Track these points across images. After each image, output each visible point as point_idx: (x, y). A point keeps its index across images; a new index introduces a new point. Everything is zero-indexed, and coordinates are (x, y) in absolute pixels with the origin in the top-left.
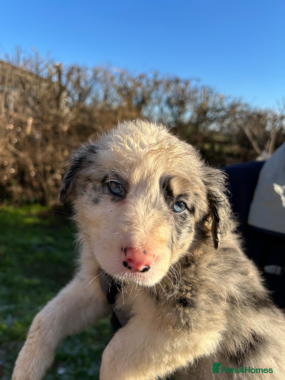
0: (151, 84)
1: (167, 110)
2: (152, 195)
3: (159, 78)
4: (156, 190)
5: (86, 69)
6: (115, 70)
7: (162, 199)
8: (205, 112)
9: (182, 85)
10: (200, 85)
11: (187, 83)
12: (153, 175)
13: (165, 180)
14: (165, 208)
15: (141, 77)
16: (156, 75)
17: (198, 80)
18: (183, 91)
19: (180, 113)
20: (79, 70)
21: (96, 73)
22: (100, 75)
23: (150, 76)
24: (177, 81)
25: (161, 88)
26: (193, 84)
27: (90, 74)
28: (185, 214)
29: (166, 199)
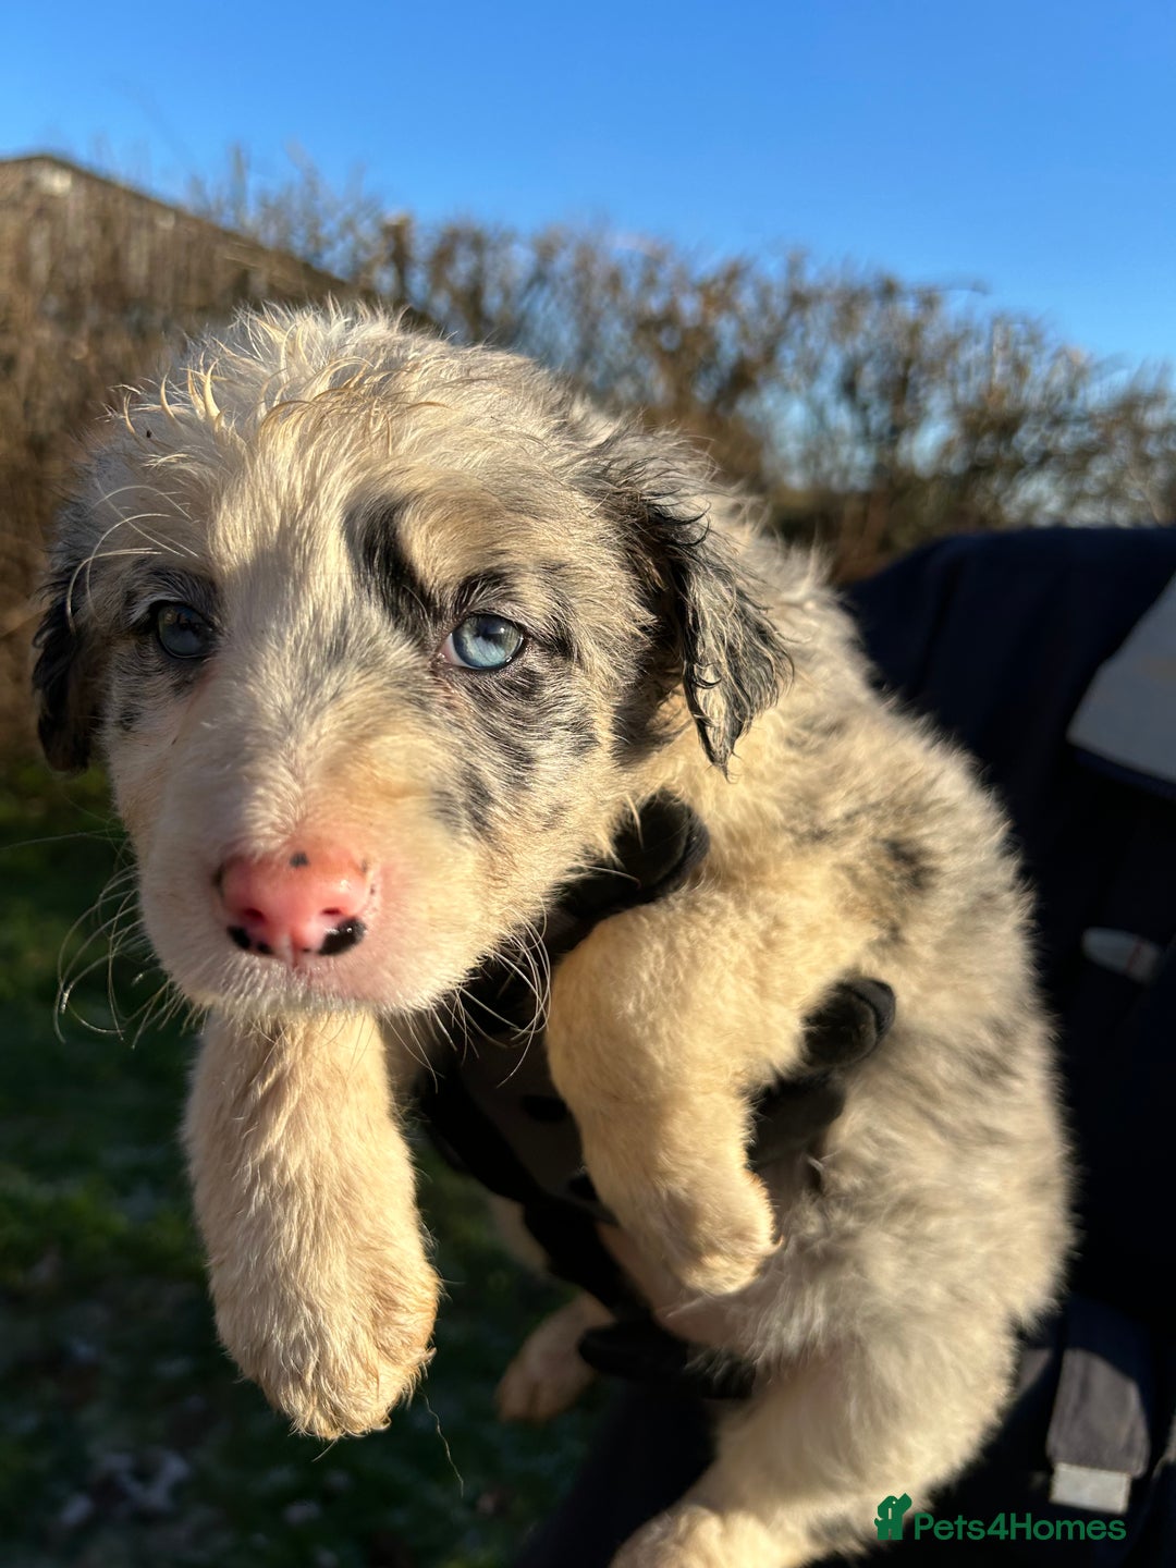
0: (778, 304)
1: (842, 418)
2: (320, 611)
3: (811, 276)
4: (335, 581)
5: (508, 238)
6: (623, 244)
7: (374, 614)
8: (1007, 427)
9: (908, 308)
10: (984, 309)
11: (929, 301)
12: (309, 514)
13: (370, 526)
14: (399, 652)
15: (733, 274)
16: (794, 267)
17: (979, 288)
18: (914, 331)
19: (897, 430)
20: (478, 243)
21: (546, 251)
22: (564, 262)
23: (772, 269)
24: (889, 290)
25: (820, 318)
26: (955, 306)
27: (521, 259)
28: (529, 674)
29: (394, 613)
